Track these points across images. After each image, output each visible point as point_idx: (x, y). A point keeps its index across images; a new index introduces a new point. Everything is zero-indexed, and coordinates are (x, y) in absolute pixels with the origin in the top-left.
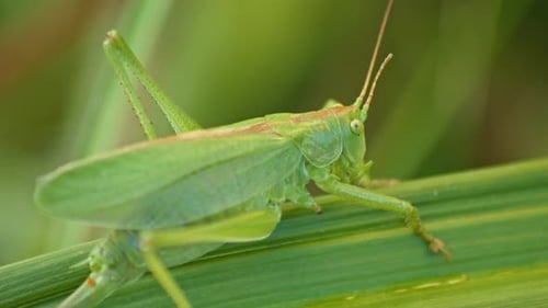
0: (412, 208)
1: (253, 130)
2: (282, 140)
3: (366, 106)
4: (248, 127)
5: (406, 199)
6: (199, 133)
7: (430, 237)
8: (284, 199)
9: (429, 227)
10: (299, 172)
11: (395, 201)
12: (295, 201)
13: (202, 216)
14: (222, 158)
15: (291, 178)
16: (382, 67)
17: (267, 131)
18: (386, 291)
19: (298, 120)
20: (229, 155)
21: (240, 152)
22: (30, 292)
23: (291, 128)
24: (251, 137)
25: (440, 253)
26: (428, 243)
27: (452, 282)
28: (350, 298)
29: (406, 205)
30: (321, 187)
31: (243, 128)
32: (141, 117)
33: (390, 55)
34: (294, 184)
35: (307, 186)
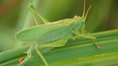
0: (96, 39)
1: (61, 23)
2: (68, 25)
3: (86, 17)
4: (60, 22)
5: (95, 37)
6: (50, 23)
7: (97, 45)
8: (68, 37)
9: (97, 43)
10: (71, 31)
11: (93, 37)
12: (70, 38)
13: (50, 41)
14: (55, 29)
15: (69, 33)
16: (89, 8)
17: (65, 23)
18: (87, 57)
19: (71, 20)
20: (57, 28)
21: (59, 27)
22: (11, 57)
23: (70, 22)
24: (61, 24)
25: (99, 49)
26: (96, 47)
27: (102, 55)
28: (80, 58)
29: (95, 38)
30: (76, 34)
31: (59, 22)
32: (36, 21)
33: (91, 6)
34: (70, 34)
35: (73, 34)
